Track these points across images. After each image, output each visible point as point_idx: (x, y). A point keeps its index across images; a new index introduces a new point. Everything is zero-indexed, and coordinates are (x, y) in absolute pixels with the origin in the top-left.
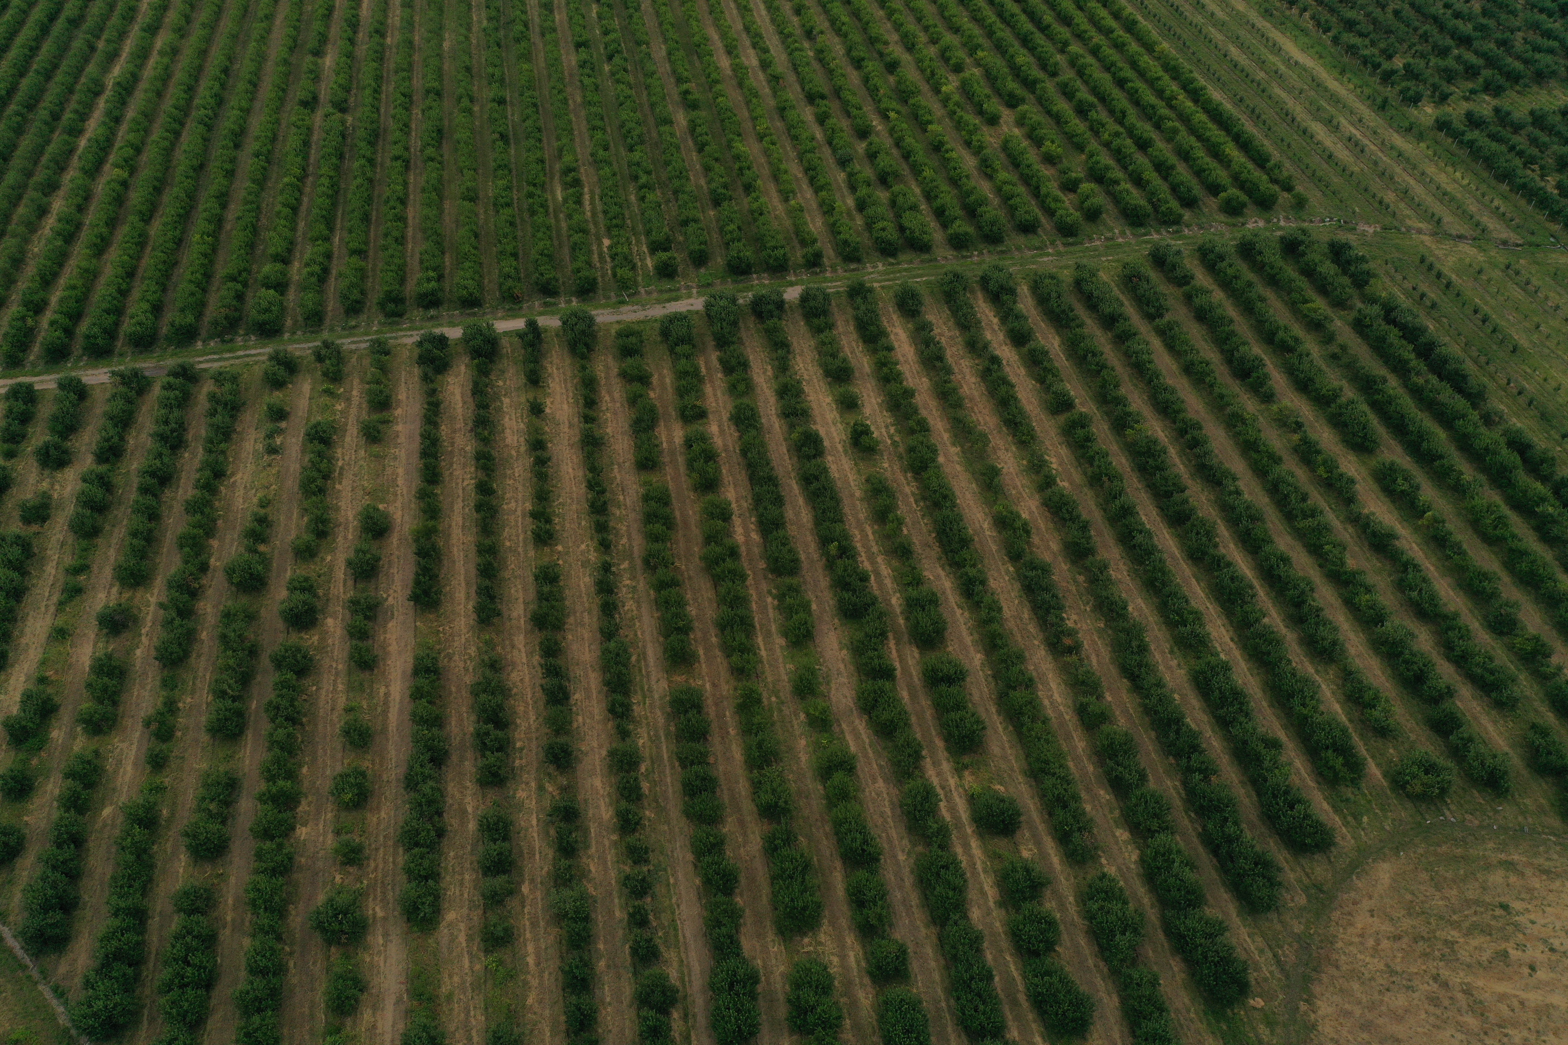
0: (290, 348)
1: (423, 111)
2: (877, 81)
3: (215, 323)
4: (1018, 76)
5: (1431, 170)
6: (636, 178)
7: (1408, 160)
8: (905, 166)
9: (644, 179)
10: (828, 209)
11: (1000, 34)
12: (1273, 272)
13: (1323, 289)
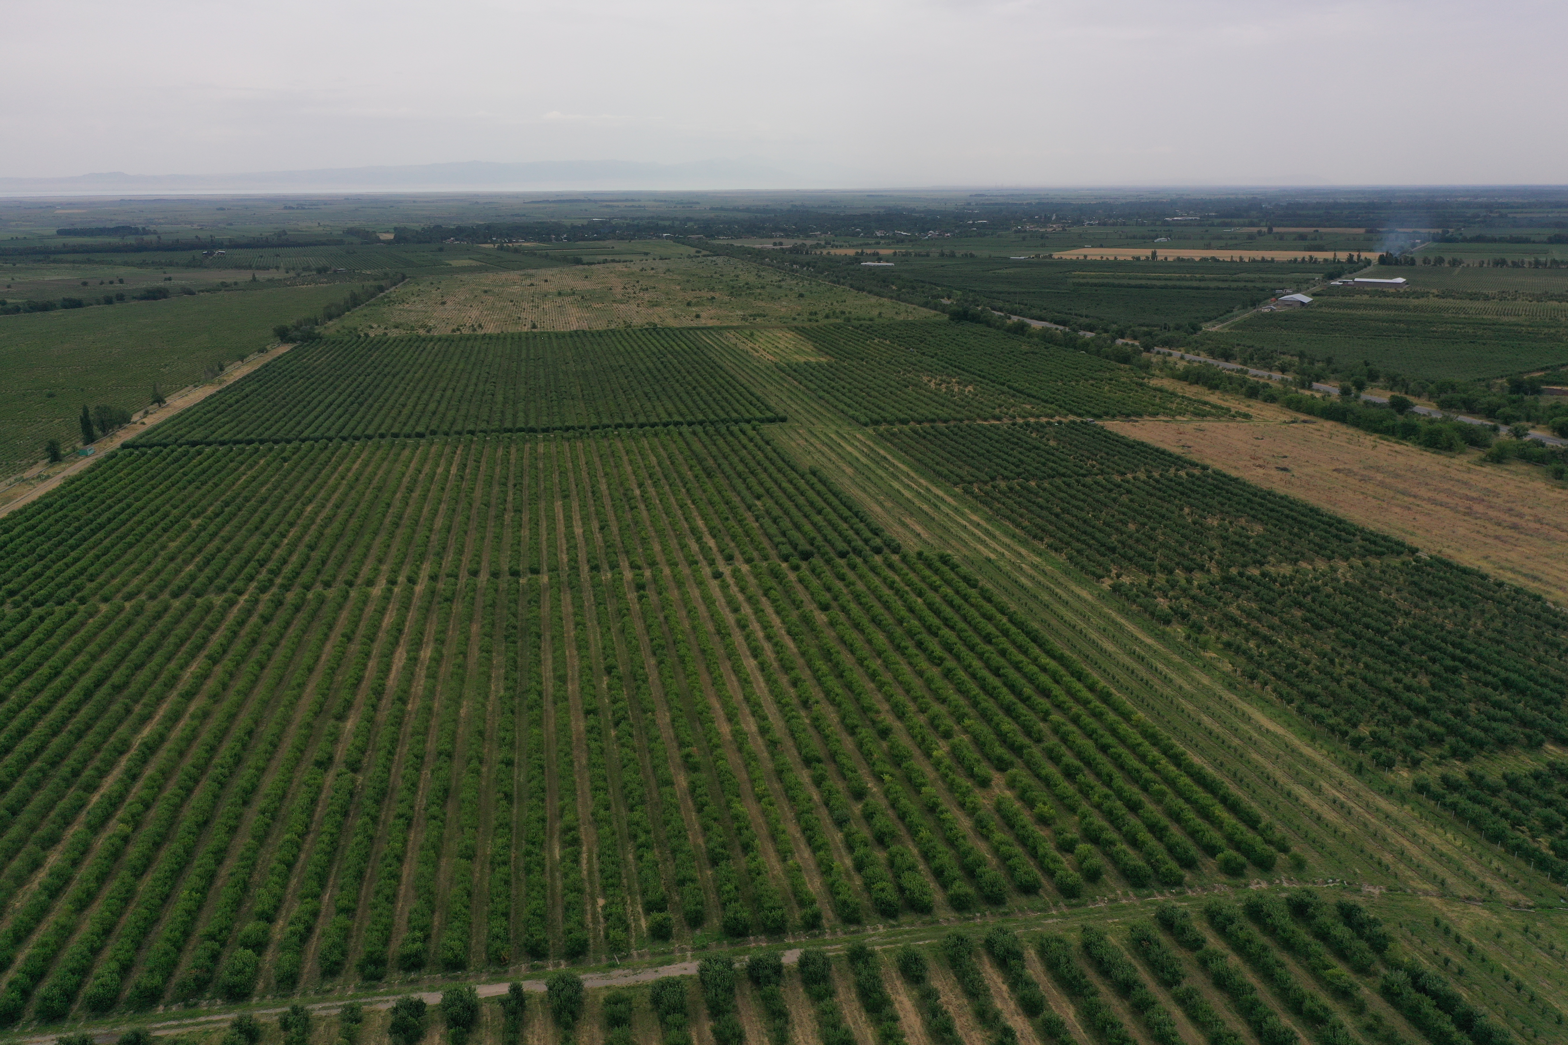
0: (256, 1014)
1: (433, 771)
2: (872, 747)
3: (183, 985)
4: (1005, 742)
5: (1421, 831)
6: (635, 837)
7: (1396, 822)
8: (901, 826)
9: (642, 838)
10: (826, 869)
11: (984, 704)
12: (1286, 935)
13: (1342, 954)
